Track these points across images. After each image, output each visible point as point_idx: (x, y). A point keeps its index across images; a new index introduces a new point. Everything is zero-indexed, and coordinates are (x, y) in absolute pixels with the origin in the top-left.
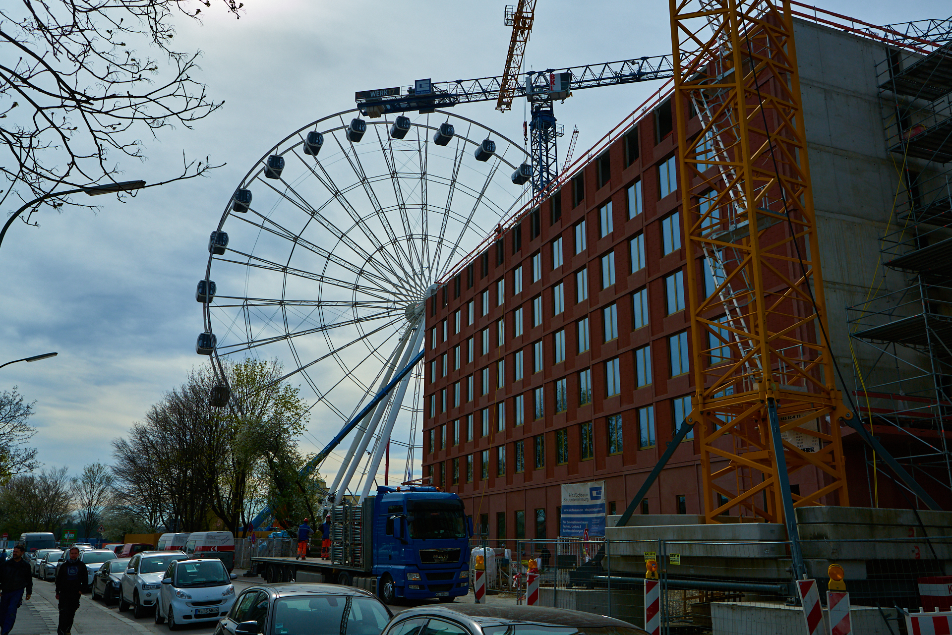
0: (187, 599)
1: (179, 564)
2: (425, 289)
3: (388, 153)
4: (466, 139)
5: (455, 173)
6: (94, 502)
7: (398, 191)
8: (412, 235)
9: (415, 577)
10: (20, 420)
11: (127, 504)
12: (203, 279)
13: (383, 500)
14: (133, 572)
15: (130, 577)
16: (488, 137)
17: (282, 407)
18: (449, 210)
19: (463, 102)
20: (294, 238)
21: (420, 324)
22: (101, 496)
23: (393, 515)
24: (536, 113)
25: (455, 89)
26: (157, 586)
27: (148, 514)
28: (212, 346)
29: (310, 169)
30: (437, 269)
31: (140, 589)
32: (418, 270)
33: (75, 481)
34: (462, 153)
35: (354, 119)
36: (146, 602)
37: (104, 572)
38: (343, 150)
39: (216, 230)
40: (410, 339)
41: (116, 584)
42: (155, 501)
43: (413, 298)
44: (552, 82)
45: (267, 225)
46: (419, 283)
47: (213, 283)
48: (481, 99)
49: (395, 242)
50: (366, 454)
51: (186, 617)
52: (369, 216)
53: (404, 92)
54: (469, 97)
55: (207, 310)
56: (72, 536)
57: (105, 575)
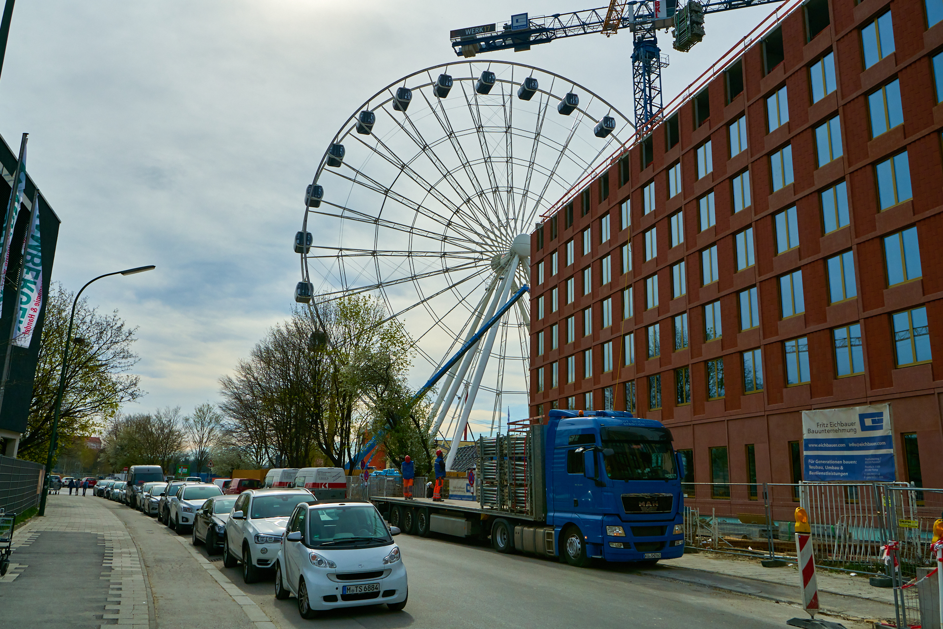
0: (328, 568)
1: (311, 510)
2: (511, 239)
3: (474, 108)
4: (550, 94)
5: (540, 126)
6: (205, 440)
7: (483, 144)
8: (497, 187)
9: (618, 531)
10: (123, 346)
11: (234, 441)
12: (301, 230)
13: (559, 429)
14: (242, 515)
15: (239, 523)
16: (571, 91)
17: (388, 342)
18: (533, 163)
19: (560, 37)
20: (385, 191)
21: (507, 273)
22: (212, 434)
23: (579, 447)
24: (639, 44)
25: (553, 24)
26: (276, 539)
27: (254, 450)
28: (309, 294)
29: (399, 124)
30: (523, 220)
31: (251, 541)
32: (504, 221)
33: (187, 420)
34: (546, 106)
35: (441, 75)
36: (260, 561)
37: (206, 512)
38: (430, 106)
39: (311, 184)
40: (496, 288)
41: (220, 528)
42: (261, 438)
43: (498, 248)
44: (657, 10)
45: (359, 177)
46: (504, 233)
47: (310, 234)
48: (580, 32)
49: (481, 195)
50: (456, 398)
51: (328, 598)
52: (457, 169)
53: (500, 29)
54: (567, 32)
55: (304, 260)
56: (185, 470)
57: (207, 516)
